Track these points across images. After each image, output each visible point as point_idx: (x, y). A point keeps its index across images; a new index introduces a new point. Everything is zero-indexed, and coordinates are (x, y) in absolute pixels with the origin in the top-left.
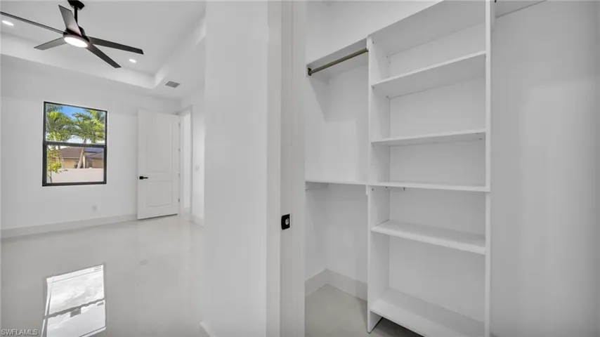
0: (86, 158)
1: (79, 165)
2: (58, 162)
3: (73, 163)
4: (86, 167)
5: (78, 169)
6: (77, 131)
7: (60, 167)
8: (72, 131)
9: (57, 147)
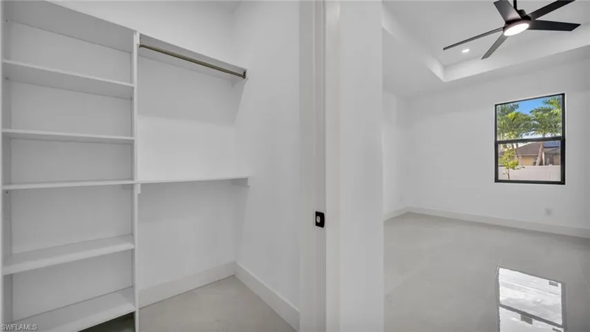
0: (545, 154)
1: (538, 161)
2: (516, 160)
3: (532, 161)
4: (546, 164)
5: (537, 166)
6: (535, 126)
7: (517, 164)
8: (528, 128)
9: (515, 145)
